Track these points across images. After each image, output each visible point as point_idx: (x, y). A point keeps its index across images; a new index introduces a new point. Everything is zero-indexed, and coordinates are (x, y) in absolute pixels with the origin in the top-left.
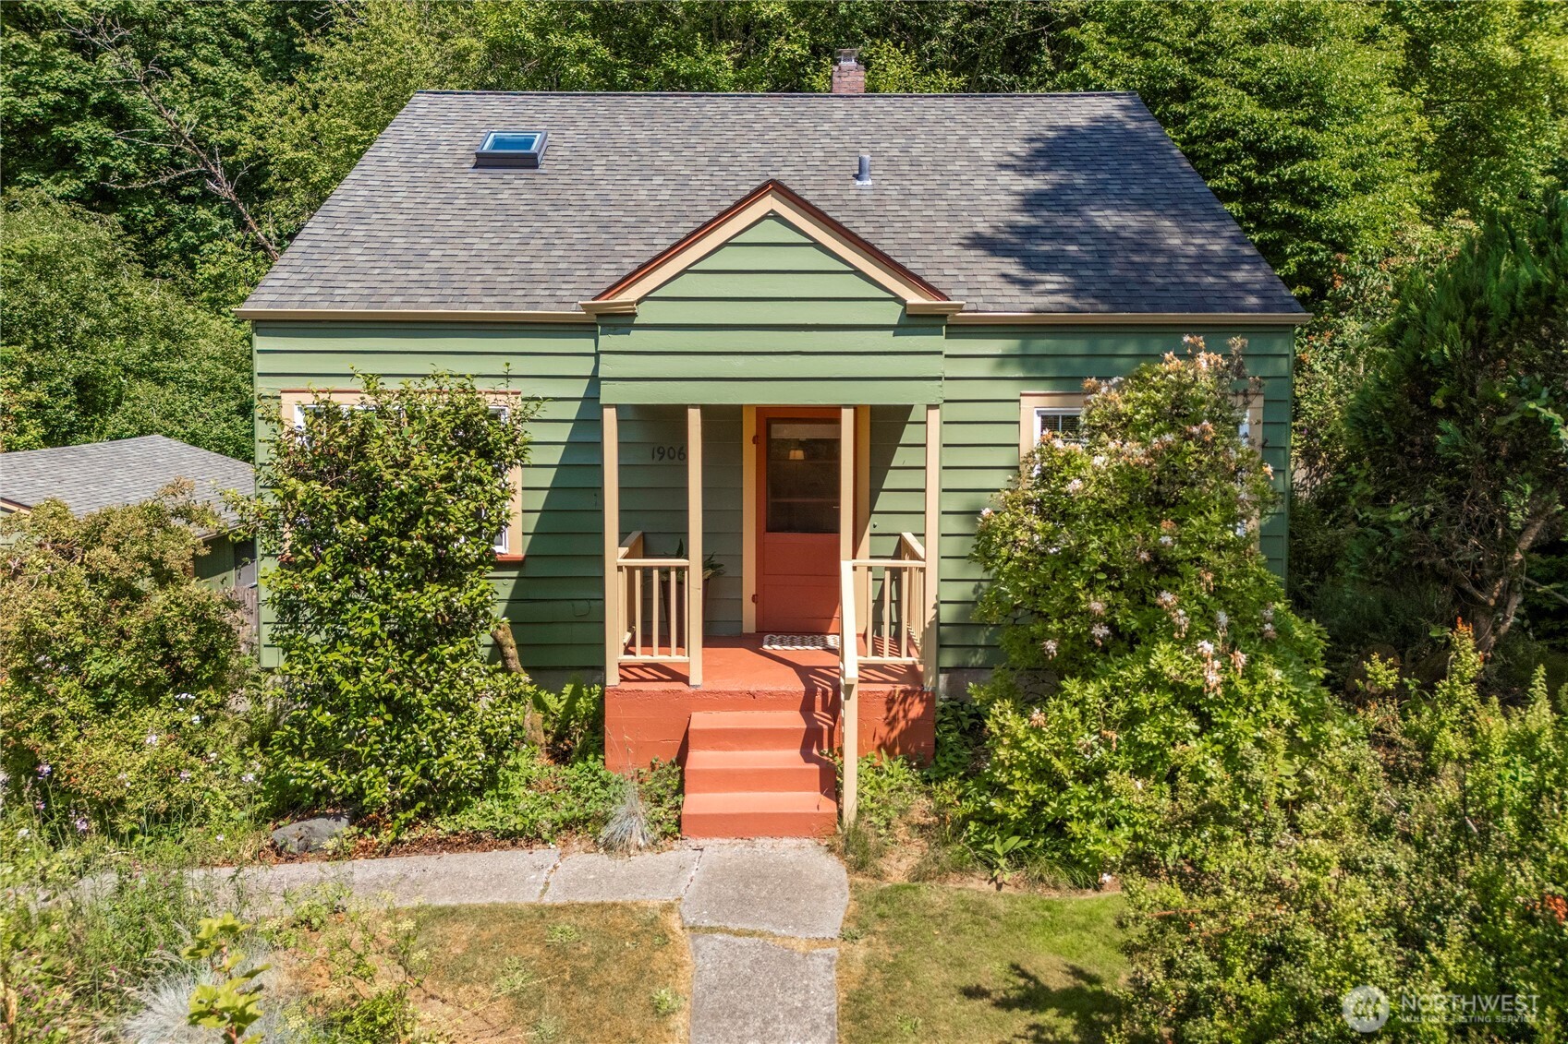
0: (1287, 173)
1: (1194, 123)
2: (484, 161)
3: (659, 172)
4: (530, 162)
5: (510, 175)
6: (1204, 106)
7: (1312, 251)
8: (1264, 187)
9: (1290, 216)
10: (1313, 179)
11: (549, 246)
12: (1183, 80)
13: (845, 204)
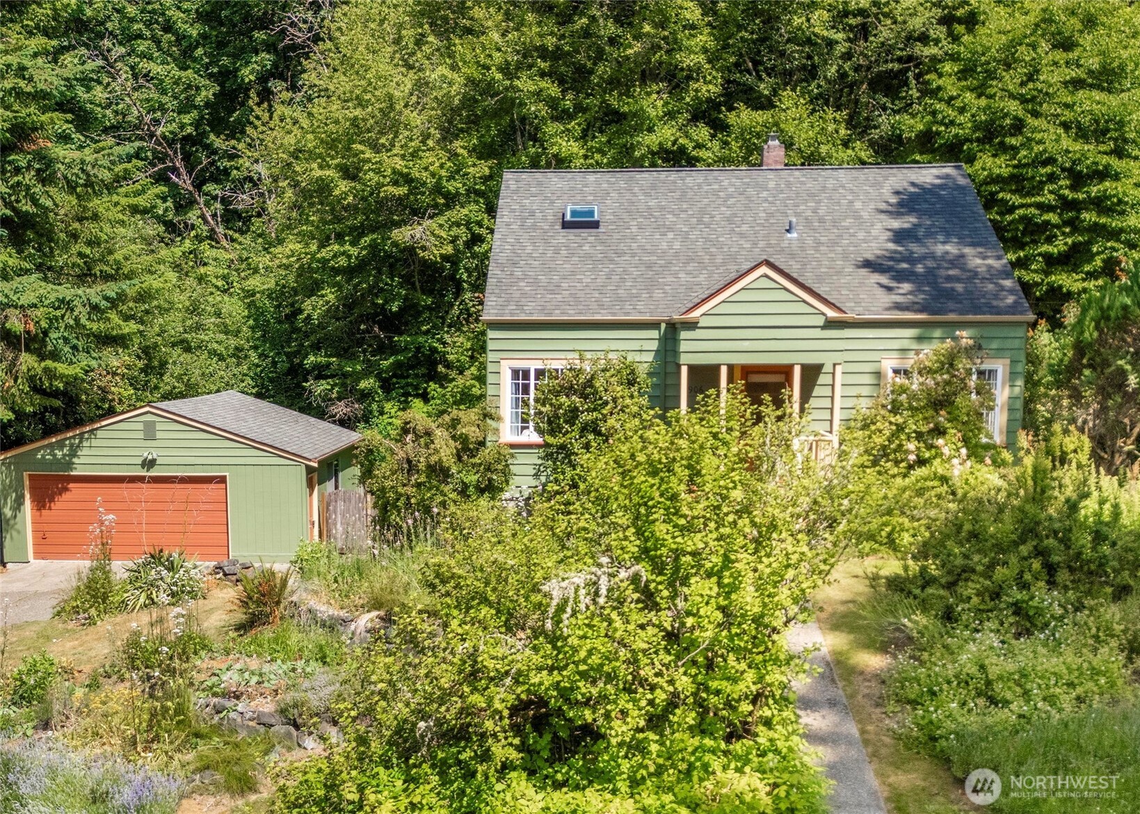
0: (1094, 190)
1: (1024, 153)
2: (566, 225)
3: (670, 229)
4: (595, 225)
5: (584, 233)
6: (1029, 140)
7: (1114, 249)
8: (1075, 202)
9: (1096, 224)
10: (1114, 196)
11: (623, 280)
12: (1016, 118)
13: (782, 250)
